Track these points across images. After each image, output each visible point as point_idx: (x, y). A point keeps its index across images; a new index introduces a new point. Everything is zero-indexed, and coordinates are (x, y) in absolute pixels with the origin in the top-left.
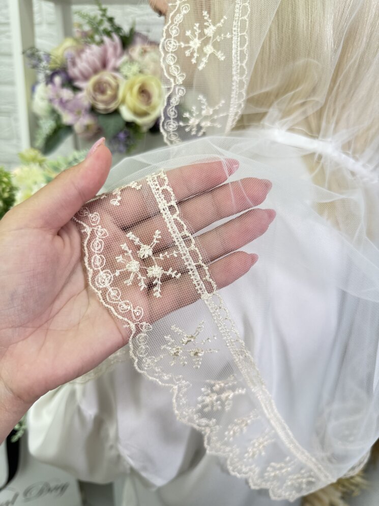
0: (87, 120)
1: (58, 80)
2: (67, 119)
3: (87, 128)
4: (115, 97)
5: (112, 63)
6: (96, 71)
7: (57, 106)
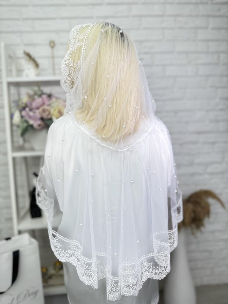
0: (39, 122)
1: (27, 109)
2: (31, 122)
3: (40, 125)
4: (49, 114)
5: (47, 103)
6: (41, 106)
7: (27, 118)
